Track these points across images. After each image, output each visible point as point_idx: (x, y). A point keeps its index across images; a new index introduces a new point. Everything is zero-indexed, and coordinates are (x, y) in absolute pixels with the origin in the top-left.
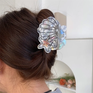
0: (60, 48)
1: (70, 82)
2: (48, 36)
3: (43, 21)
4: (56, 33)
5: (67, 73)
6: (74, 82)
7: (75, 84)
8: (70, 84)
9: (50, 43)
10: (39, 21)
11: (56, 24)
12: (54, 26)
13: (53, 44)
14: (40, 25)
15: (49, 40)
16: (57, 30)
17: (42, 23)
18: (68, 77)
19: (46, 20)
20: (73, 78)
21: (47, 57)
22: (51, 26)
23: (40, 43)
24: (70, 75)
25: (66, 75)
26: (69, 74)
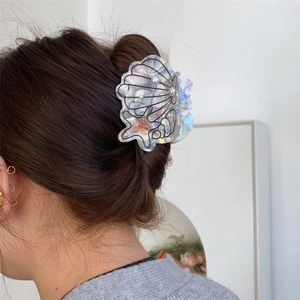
0: (178, 139)
1: (186, 259)
2: (148, 107)
3: (130, 67)
4: (171, 98)
5: (178, 235)
6: (200, 258)
7: (205, 266)
8: (187, 266)
9: (154, 126)
10: (120, 65)
11: (167, 76)
12: (163, 80)
13: (161, 128)
14: (123, 78)
15: (150, 118)
16: (173, 90)
17: (129, 73)
18: (180, 245)
19: (140, 63)
20: (197, 248)
21: (148, 162)
22: (155, 80)
23: (124, 126)
24: (186, 239)
25: (173, 241)
26: (183, 236)
